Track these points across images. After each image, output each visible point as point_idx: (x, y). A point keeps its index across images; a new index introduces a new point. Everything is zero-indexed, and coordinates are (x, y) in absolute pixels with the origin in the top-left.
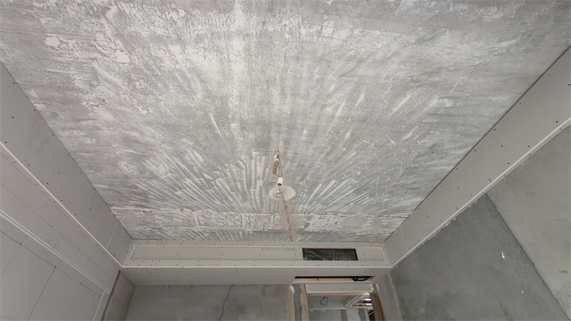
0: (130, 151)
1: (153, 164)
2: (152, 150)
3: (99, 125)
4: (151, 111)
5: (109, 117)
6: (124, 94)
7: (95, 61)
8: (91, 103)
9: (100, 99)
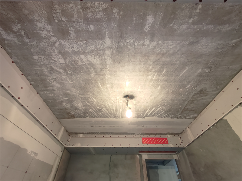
0: (67, 98)
1: (76, 103)
2: (75, 98)
3: (54, 89)
4: (74, 82)
5: (58, 85)
6: (63, 76)
7: (52, 64)
8: (51, 80)
9: (54, 78)
